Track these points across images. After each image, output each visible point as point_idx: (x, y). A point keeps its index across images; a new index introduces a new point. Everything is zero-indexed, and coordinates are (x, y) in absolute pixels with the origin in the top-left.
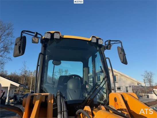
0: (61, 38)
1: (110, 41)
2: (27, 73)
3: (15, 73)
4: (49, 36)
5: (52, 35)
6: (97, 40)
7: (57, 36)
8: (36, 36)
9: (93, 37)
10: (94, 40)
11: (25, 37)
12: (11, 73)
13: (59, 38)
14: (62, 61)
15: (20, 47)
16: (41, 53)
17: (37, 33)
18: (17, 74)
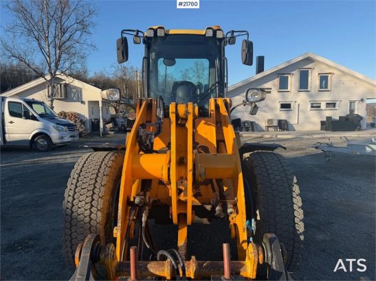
0: (167, 35)
1: (233, 32)
2: (128, 73)
3: (102, 73)
4: (151, 34)
5: (155, 31)
6: (215, 32)
7: (160, 33)
8: (137, 36)
9: (208, 28)
10: (210, 34)
11: (126, 38)
12: (95, 73)
13: (163, 35)
14: (176, 60)
15: (123, 52)
16: (144, 58)
17: (138, 31)
18: (106, 75)
